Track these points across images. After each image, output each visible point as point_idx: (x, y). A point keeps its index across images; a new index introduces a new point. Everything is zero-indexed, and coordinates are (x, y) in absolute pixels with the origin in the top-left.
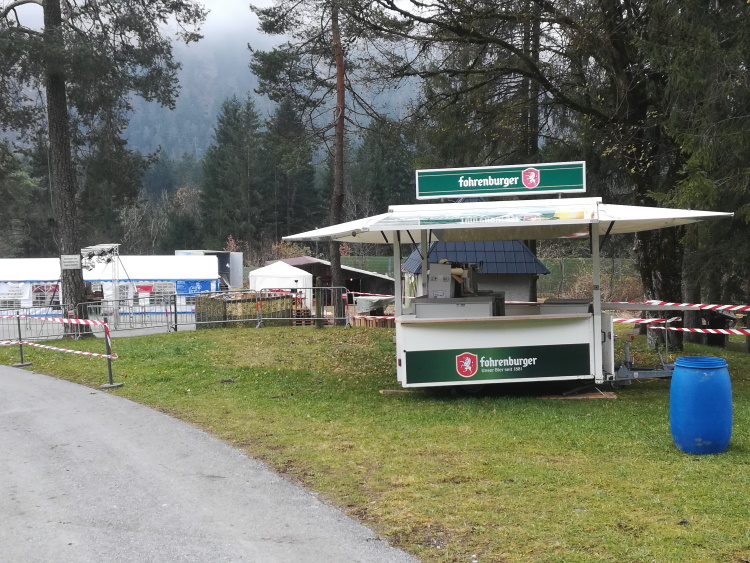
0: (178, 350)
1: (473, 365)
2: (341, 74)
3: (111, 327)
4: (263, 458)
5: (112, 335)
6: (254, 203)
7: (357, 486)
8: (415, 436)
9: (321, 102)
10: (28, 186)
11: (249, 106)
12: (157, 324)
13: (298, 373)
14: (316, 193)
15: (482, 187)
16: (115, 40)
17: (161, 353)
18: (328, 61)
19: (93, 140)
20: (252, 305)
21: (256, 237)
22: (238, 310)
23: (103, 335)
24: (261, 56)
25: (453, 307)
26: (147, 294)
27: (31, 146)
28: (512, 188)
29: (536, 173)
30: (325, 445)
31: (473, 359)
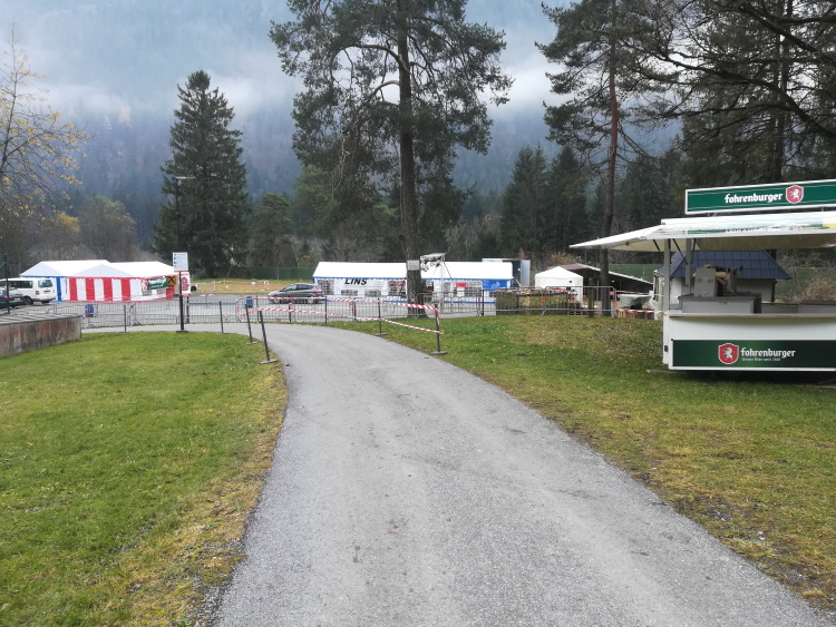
0: (485, 329)
1: (734, 354)
2: (615, 122)
3: (439, 311)
4: (555, 419)
5: (441, 316)
6: (539, 224)
7: (638, 451)
8: (684, 411)
9: (598, 144)
10: (387, 215)
11: (539, 153)
12: (469, 310)
13: (577, 352)
14: (586, 216)
15: (747, 203)
16: (447, 106)
17: (473, 331)
18: (605, 112)
19: (430, 180)
20: (537, 299)
21: (540, 249)
22: (527, 302)
23: (434, 316)
24: (552, 110)
25: (716, 305)
26: (463, 289)
27: (390, 185)
28: (775, 203)
29: (800, 190)
30: (605, 413)
31: (734, 349)
